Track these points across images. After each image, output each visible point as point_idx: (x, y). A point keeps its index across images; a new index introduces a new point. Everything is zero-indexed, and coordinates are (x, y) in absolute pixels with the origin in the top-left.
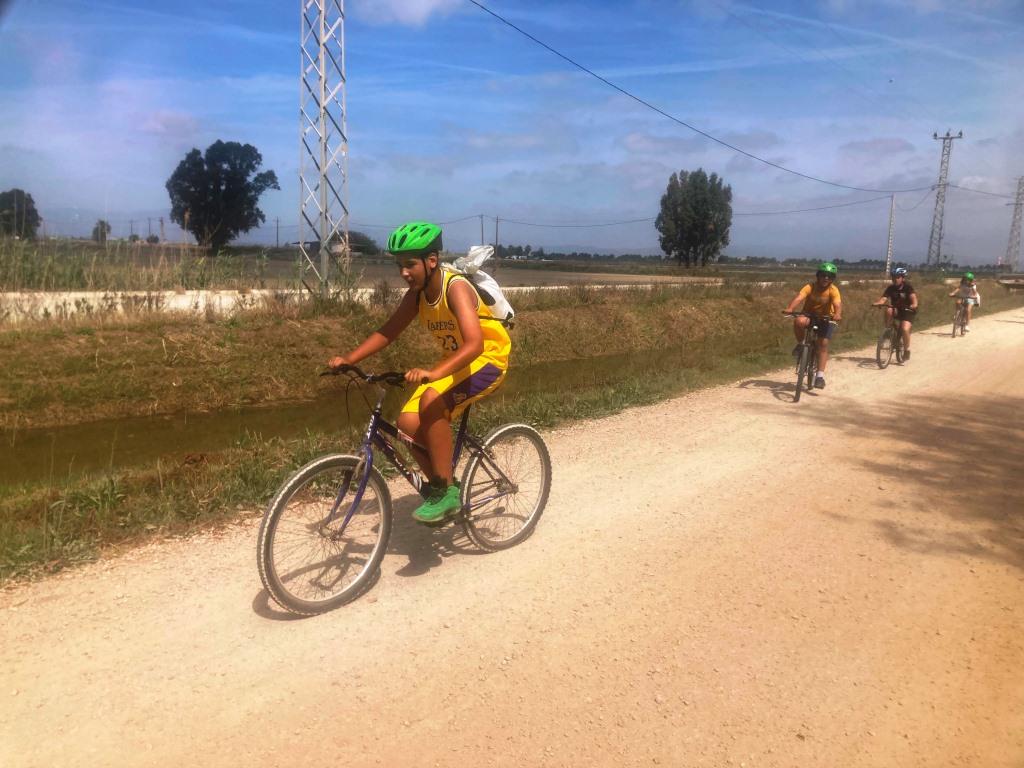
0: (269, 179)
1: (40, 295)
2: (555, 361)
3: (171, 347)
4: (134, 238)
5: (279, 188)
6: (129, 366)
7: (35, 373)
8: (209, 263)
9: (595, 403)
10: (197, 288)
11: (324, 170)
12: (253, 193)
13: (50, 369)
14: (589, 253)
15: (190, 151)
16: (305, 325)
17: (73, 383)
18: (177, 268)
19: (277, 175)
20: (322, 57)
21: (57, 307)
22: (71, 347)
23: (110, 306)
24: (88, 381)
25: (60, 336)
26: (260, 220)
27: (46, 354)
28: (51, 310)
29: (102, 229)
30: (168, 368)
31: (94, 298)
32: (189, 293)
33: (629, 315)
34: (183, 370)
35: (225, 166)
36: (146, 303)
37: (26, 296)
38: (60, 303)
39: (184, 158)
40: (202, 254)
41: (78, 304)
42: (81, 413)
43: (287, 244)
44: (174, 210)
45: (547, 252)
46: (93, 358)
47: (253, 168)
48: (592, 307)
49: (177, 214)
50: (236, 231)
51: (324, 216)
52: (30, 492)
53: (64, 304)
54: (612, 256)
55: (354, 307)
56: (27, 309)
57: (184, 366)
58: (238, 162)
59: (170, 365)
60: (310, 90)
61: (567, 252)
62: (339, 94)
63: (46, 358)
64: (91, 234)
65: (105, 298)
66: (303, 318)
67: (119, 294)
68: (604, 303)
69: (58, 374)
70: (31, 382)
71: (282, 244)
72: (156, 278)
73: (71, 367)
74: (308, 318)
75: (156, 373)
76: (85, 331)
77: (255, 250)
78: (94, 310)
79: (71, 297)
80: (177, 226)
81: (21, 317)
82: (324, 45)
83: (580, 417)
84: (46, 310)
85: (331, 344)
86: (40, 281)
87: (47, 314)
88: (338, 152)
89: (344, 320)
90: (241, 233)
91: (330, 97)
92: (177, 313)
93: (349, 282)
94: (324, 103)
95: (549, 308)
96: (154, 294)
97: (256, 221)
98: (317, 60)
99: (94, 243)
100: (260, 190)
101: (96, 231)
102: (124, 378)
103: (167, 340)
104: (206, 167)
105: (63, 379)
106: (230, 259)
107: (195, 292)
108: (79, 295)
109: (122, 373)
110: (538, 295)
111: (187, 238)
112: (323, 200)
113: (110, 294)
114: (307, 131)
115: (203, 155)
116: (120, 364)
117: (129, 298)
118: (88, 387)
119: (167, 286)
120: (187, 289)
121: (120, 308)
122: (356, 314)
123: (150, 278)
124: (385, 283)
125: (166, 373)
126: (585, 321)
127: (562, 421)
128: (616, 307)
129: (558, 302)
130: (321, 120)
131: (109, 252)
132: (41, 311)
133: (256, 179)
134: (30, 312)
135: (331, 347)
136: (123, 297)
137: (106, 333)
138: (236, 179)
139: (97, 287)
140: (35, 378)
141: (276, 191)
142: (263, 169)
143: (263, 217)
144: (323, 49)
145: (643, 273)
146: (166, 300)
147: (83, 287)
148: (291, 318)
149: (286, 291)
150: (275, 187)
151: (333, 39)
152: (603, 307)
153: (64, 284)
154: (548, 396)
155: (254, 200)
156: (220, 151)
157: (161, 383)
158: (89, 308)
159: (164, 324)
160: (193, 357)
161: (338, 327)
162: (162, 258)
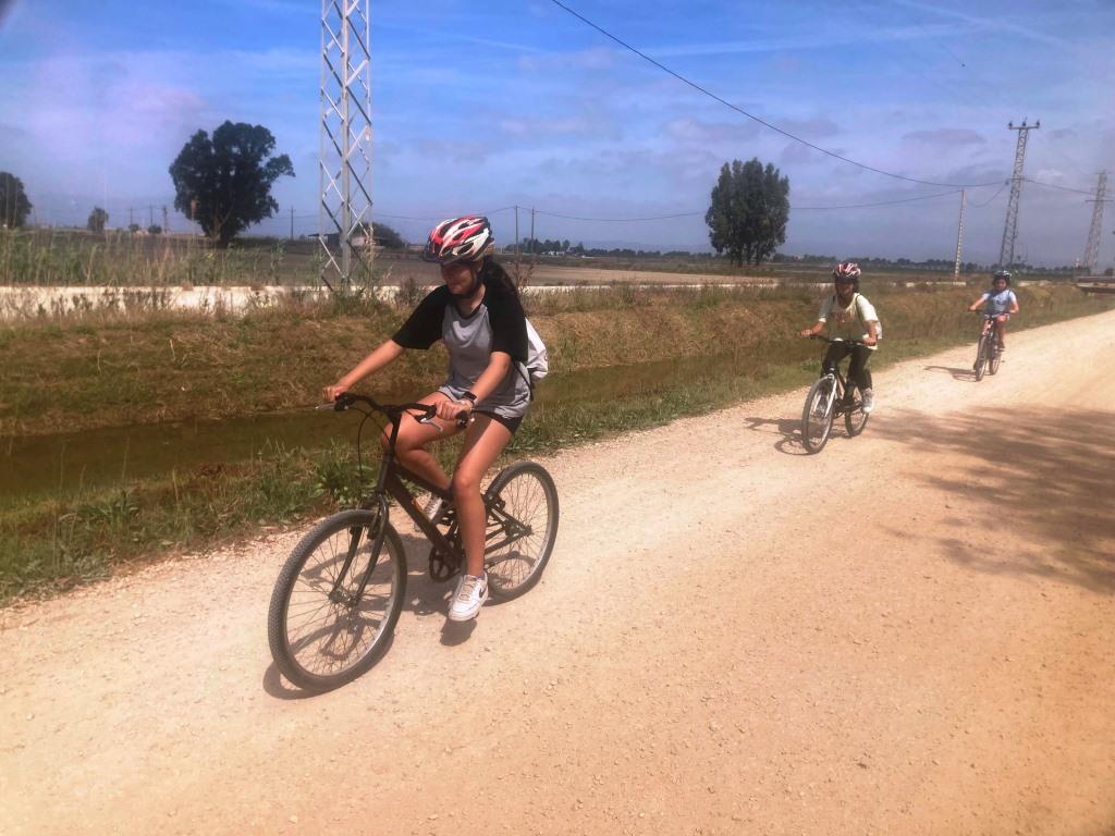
0: (283, 164)
1: (33, 290)
2: (597, 368)
3: (180, 349)
4: (135, 228)
5: (294, 175)
6: (134, 369)
7: (31, 376)
8: (219, 257)
9: (642, 414)
10: (205, 285)
11: (347, 155)
12: (266, 180)
13: (48, 371)
14: (633, 249)
15: (195, 132)
16: (325, 326)
17: (74, 387)
18: (184, 262)
19: (291, 159)
20: (345, 31)
21: (53, 303)
22: (72, 348)
23: (112, 303)
24: (89, 385)
25: (58, 335)
26: (273, 210)
27: (43, 355)
28: (47, 306)
29: (98, 218)
30: (176, 372)
31: (94, 294)
32: (197, 289)
33: (677, 318)
34: (194, 373)
35: (235, 150)
36: (150, 300)
37: (19, 291)
38: (56, 300)
39: (189, 140)
40: (211, 246)
41: (76, 300)
42: (82, 421)
43: (302, 237)
44: (178, 198)
45: (588, 248)
46: (95, 359)
47: (266, 152)
48: (638, 310)
49: (182, 202)
50: (247, 222)
51: (346, 206)
52: (33, 503)
53: (61, 300)
54: (658, 253)
55: (379, 307)
56: (19, 305)
57: (193, 369)
58: (249, 145)
59: (179, 368)
60: (331, 69)
61: (609, 249)
62: (363, 72)
63: (43, 359)
64: (86, 223)
65: (106, 294)
66: (323, 318)
67: (121, 290)
68: (650, 305)
69: (56, 377)
70: (26, 385)
71: (297, 236)
72: (160, 274)
73: (70, 369)
74: (330, 317)
75: (163, 376)
76: (85, 330)
77: (268, 243)
78: (94, 307)
79: (68, 292)
80: (181, 215)
81: (14, 314)
82: (347, 18)
83: (626, 429)
84: (40, 306)
85: (354, 346)
86: (33, 275)
87: (41, 310)
88: (361, 135)
89: (368, 320)
90: (252, 223)
91: (353, 76)
92: (185, 311)
93: (375, 280)
94: (347, 82)
95: (590, 309)
96: (159, 290)
97: (268, 210)
98: (339, 35)
99: (90, 233)
100: (273, 176)
101: (92, 219)
102: (128, 381)
103: (175, 340)
104: (213, 151)
105: (62, 383)
106: (241, 252)
107: (204, 288)
108: (78, 291)
109: (126, 376)
110: (578, 295)
111: (193, 229)
112: (346, 187)
113: (111, 290)
114: (328, 113)
115: (210, 137)
116: (125, 366)
117: (132, 294)
118: (90, 390)
119: (175, 281)
120: (195, 285)
121: (121, 305)
122: (380, 314)
123: (155, 273)
124: (411, 280)
125: (174, 377)
126: (628, 325)
127: (606, 432)
128: (663, 308)
129: (602, 303)
130: (344, 101)
131: (109, 244)
132: (35, 308)
133: (268, 165)
134: (23, 308)
135: (354, 350)
136: (125, 294)
137: (110, 332)
138: (247, 164)
139: (95, 282)
140: (30, 381)
141: (291, 177)
142: (276, 153)
143: (276, 206)
144: (345, 23)
145: (690, 271)
146: (173, 297)
147: (80, 281)
148: (310, 318)
149: (303, 289)
150: (289, 173)
151: (358, 12)
152: (649, 309)
153: (60, 278)
154: (591, 405)
155: (267, 187)
156: (229, 133)
157: (169, 387)
158: (88, 305)
159: (171, 323)
160: (203, 359)
161: (360, 328)
162: (167, 250)
